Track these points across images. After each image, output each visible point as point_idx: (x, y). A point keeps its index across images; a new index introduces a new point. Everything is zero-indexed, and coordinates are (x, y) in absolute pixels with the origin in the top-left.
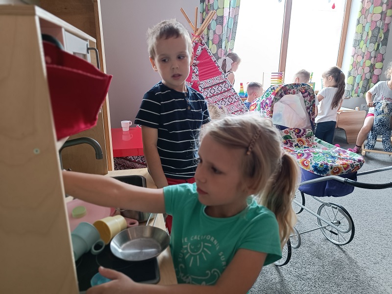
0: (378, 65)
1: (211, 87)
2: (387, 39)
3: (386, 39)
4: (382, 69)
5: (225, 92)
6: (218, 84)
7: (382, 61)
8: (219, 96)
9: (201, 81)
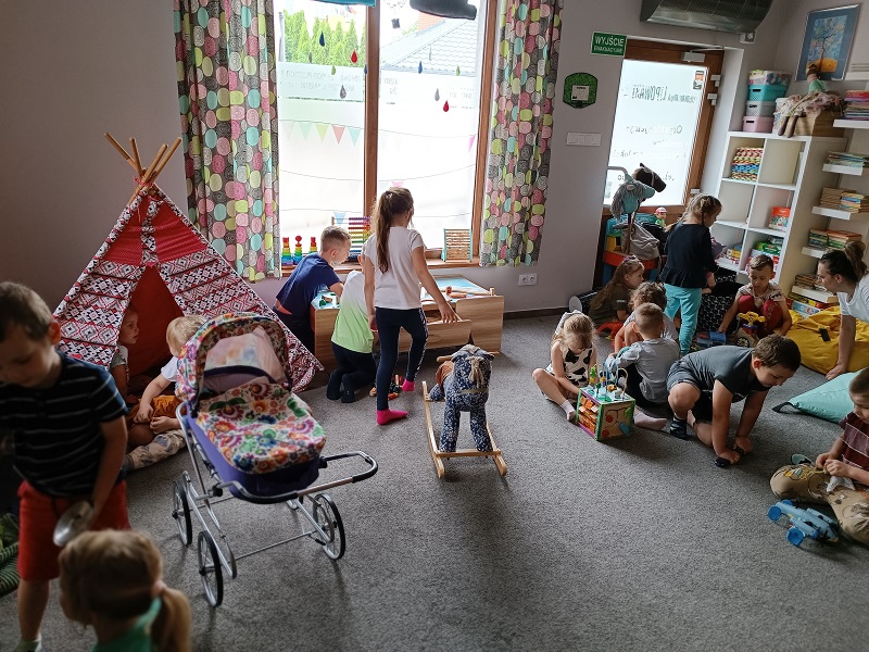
0: (537, 209)
1: (187, 272)
2: (548, 165)
3: (546, 164)
4: (543, 215)
5: (217, 278)
6: (202, 266)
7: (543, 201)
8: (206, 286)
9: (162, 262)
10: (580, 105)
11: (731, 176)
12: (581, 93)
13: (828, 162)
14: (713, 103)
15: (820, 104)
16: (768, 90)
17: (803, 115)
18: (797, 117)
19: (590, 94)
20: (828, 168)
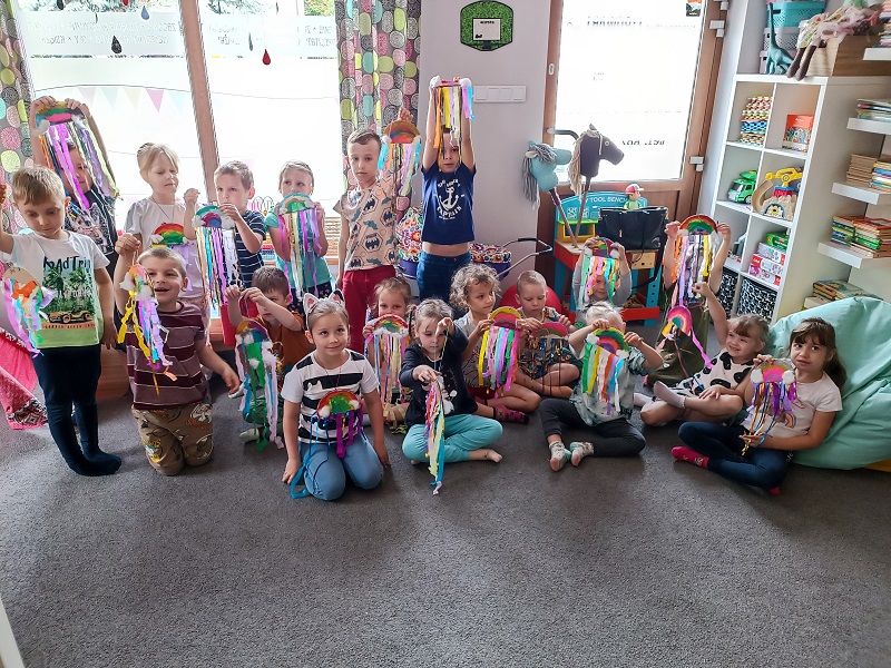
10: (488, 46)
11: (739, 139)
12: (489, 30)
13: (855, 115)
14: (720, 34)
15: (846, 24)
16: (790, 11)
17: (823, 45)
18: (813, 49)
19: (503, 29)
20: (855, 124)
